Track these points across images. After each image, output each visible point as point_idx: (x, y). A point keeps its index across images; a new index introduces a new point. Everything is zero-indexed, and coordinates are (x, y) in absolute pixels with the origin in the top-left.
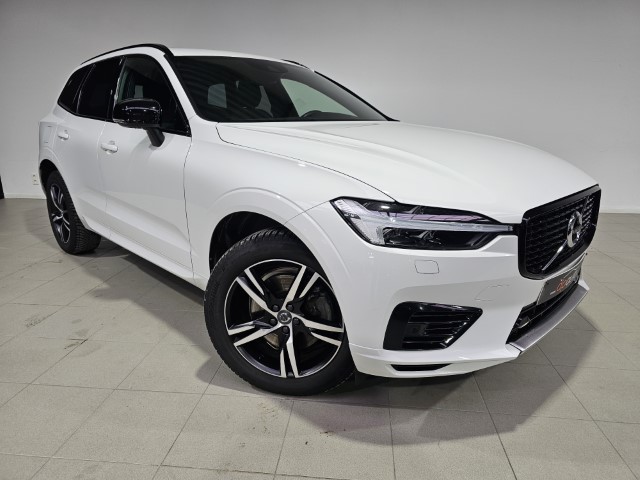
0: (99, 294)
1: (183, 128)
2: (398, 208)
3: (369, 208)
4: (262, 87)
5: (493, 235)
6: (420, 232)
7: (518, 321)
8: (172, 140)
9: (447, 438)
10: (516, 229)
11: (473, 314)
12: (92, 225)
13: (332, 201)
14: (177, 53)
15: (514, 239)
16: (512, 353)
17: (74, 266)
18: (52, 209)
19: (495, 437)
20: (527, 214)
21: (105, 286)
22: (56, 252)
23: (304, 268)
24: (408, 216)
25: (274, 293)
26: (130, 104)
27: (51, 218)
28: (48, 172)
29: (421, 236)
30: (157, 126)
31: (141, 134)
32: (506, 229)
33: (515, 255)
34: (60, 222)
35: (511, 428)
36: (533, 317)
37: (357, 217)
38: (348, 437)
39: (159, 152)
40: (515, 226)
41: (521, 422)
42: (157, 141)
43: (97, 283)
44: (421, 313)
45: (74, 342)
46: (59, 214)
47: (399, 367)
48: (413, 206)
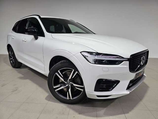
0: (21, 78)
1: (43, 35)
2: (98, 54)
3: (90, 54)
4: (63, 26)
5: (122, 61)
6: (104, 60)
7: (129, 84)
8: (40, 38)
9: (111, 115)
11: (117, 82)
12: (20, 60)
13: (81, 52)
14: (42, 17)
15: (128, 62)
16: (128, 92)
17: (15, 71)
18: (10, 57)
19: (124, 115)
20: (131, 56)
21: (23, 76)
22: (11, 67)
23: (73, 70)
24: (100, 56)
25: (66, 77)
26: (29, 29)
27: (10, 59)
28: (9, 47)
29: (104, 61)
30: (36, 34)
31: (32, 37)
32: (126, 59)
33: (128, 66)
34: (12, 60)
35: (128, 113)
36: (133, 83)
37: (87, 56)
38: (85, 115)
39: (37, 41)
40: (128, 59)
41: (130, 111)
42: (36, 38)
43: (21, 75)
44: (104, 82)
45: (14, 90)
46: (12, 58)
47: (98, 96)
48: (102, 54)
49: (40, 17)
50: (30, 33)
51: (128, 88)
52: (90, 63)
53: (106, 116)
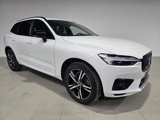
0: (25, 81)
2: (114, 56)
4: (64, 28)
5: (136, 62)
6: (119, 61)
8: (49, 41)
10: (141, 60)
11: (132, 81)
13: (98, 55)
14: (47, 19)
15: (141, 62)
17: (16, 74)
18: (8, 59)
20: (143, 57)
21: (26, 79)
22: (10, 71)
23: (82, 71)
24: (116, 57)
25: (77, 78)
26: (38, 32)
27: (8, 62)
28: (8, 50)
29: (119, 63)
30: (45, 37)
32: (139, 60)
33: (141, 66)
34: (11, 63)
37: (105, 58)
39: (45, 44)
40: (141, 59)
42: (45, 41)
43: (24, 78)
45: (24, 94)
46: (11, 61)
47: (115, 95)
48: (118, 55)
49: (45, 20)
50: (39, 36)
51: (140, 86)
52: (109, 64)
53: (120, 113)
